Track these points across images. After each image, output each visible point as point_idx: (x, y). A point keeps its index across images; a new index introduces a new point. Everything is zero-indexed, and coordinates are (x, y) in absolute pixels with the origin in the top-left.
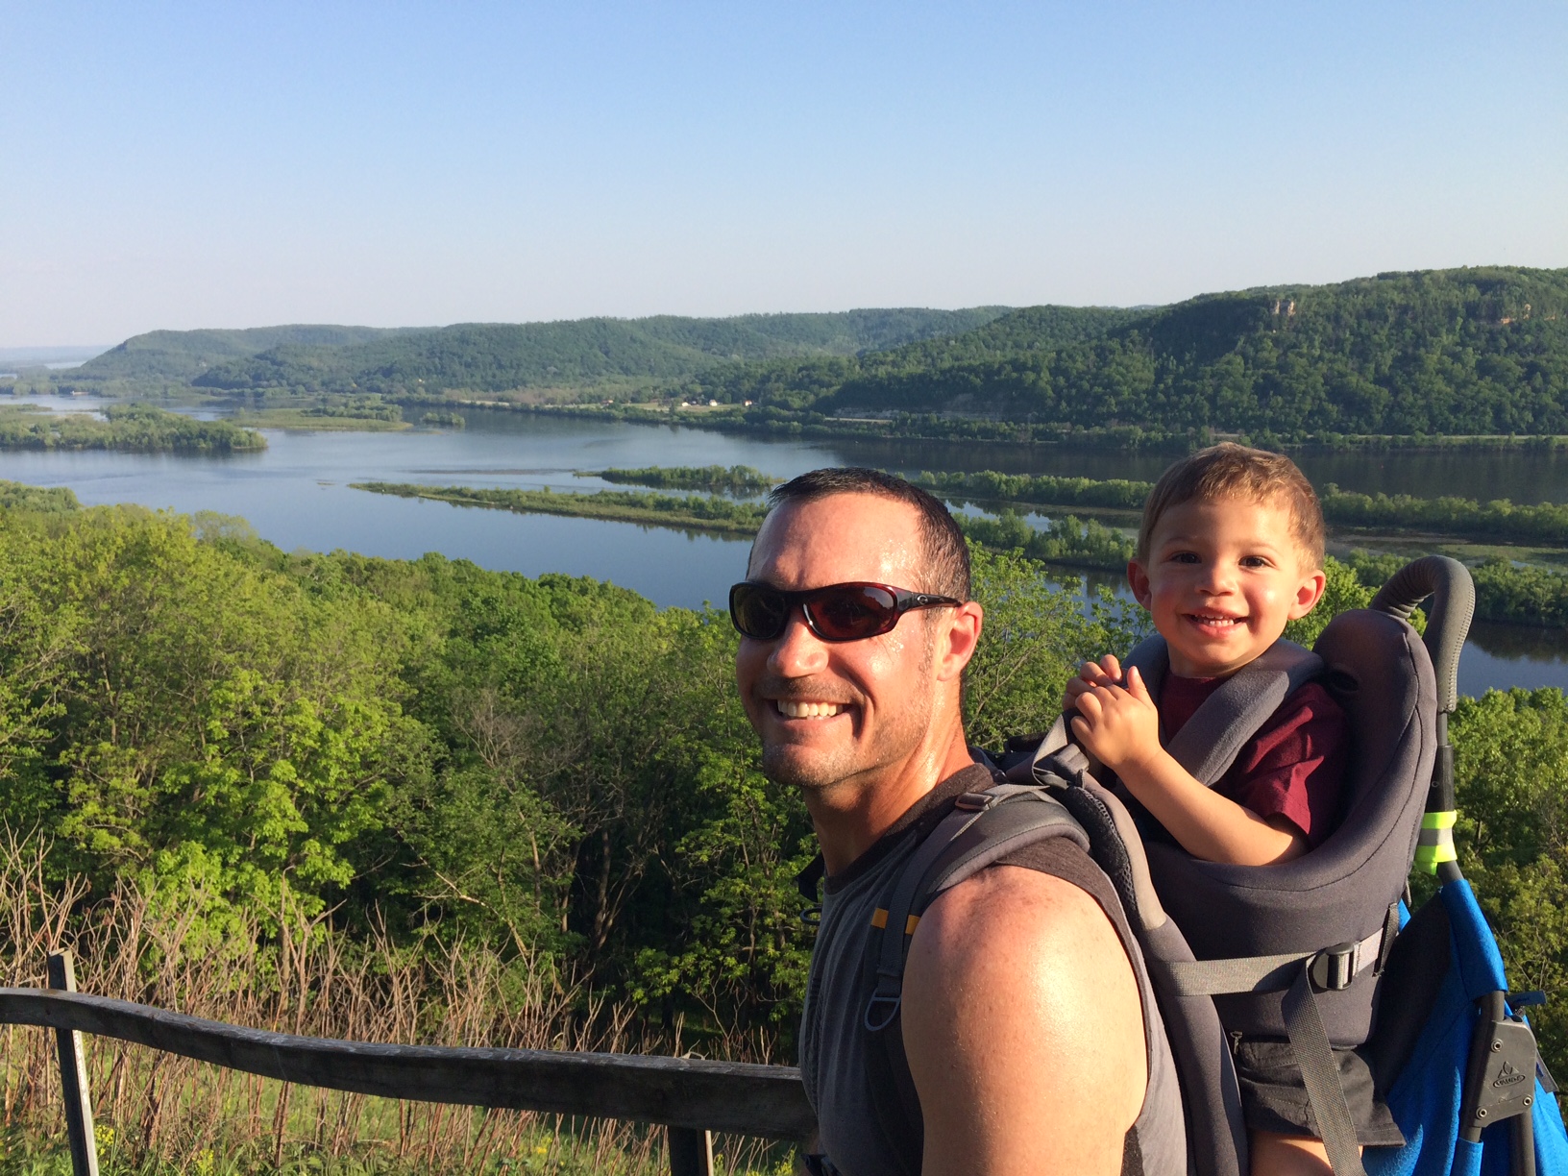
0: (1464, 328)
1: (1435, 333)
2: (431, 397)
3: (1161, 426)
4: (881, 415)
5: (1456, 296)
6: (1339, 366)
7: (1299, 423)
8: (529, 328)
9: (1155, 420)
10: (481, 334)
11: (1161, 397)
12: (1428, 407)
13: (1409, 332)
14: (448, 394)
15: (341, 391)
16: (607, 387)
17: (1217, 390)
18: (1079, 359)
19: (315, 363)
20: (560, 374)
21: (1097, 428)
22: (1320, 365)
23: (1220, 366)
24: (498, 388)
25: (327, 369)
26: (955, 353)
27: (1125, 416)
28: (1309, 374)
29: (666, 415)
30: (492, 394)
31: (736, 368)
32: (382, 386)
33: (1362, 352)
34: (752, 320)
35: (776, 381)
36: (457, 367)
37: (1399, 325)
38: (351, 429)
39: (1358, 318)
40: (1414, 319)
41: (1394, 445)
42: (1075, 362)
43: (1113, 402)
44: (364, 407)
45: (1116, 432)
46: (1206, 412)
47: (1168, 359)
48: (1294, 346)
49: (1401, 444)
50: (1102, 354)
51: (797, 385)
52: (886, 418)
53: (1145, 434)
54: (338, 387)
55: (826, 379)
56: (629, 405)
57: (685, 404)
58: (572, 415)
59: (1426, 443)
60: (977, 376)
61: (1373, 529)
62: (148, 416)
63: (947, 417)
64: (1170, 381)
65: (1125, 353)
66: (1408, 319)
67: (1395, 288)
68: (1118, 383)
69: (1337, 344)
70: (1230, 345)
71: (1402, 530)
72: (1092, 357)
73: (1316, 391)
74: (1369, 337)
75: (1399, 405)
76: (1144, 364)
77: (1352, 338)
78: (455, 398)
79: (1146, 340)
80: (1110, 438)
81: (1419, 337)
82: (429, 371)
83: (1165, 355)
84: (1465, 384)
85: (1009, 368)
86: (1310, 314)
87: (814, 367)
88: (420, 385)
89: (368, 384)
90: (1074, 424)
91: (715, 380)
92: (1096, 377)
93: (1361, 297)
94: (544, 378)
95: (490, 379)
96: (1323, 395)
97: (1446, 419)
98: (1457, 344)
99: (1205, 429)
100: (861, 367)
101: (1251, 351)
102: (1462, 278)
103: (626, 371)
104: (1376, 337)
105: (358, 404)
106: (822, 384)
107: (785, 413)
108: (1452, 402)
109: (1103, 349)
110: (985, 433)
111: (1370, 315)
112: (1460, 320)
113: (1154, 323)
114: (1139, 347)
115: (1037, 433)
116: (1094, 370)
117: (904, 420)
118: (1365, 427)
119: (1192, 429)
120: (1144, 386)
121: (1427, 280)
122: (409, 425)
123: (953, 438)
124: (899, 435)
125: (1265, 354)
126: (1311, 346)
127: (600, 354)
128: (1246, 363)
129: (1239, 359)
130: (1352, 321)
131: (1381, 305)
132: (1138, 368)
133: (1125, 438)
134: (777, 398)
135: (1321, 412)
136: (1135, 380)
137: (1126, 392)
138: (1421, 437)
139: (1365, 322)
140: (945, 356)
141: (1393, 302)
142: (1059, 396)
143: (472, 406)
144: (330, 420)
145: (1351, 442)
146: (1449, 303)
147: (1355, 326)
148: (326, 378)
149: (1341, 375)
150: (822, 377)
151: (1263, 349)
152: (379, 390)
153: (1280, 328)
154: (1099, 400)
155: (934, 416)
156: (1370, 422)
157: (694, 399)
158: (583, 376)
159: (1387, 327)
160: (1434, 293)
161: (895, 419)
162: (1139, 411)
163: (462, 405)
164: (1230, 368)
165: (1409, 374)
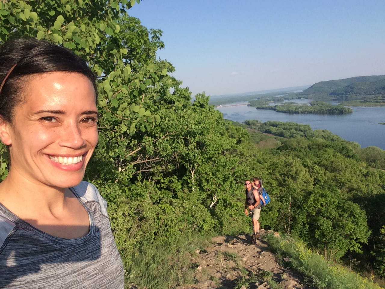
19: (362, 87)
25: (365, 89)
32: (382, 92)
44: (377, 99)
54: (369, 93)
62: (321, 104)
89: (378, 92)
144: (369, 103)
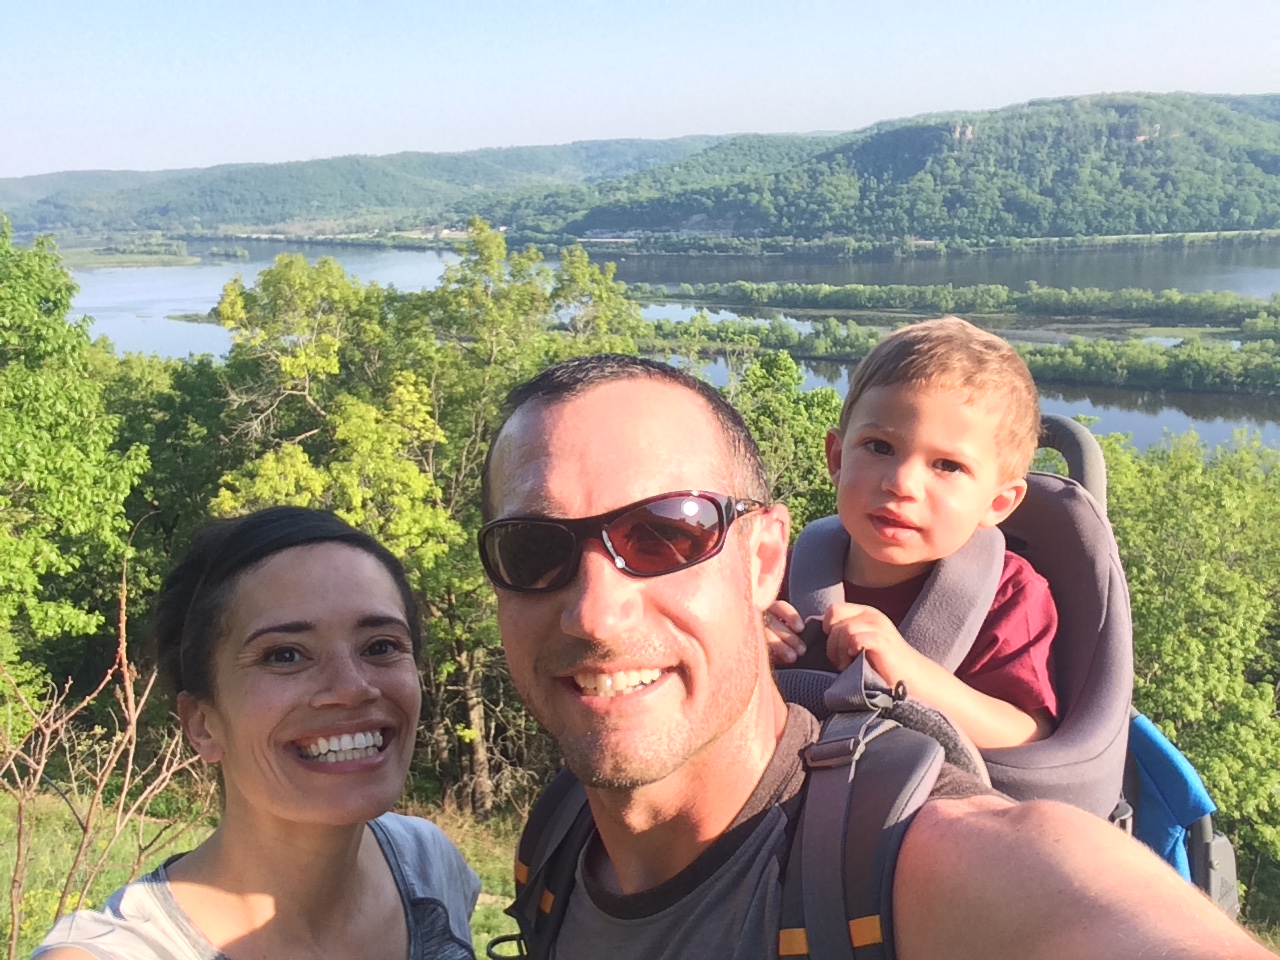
0: (1108, 146)
1: (1085, 151)
2: (208, 233)
3: (870, 237)
4: (626, 235)
5: (1101, 120)
6: (1011, 181)
7: (982, 230)
8: (289, 166)
9: (863, 232)
10: (246, 173)
11: (868, 212)
12: (1084, 213)
13: (1064, 151)
14: (224, 229)
15: (123, 230)
16: (369, 218)
17: (913, 204)
18: (794, 180)
19: (94, 205)
20: (323, 207)
21: (816, 240)
22: (995, 180)
23: (914, 183)
24: (267, 222)
25: (106, 211)
26: (681, 178)
27: (838, 229)
28: (988, 189)
29: (432, 242)
30: (265, 228)
31: (485, 197)
32: (160, 224)
33: (1028, 169)
34: (487, 153)
35: (526, 208)
36: (227, 205)
37: (1056, 144)
38: (145, 264)
39: (1023, 139)
40: (1068, 139)
41: (1060, 245)
42: (791, 183)
43: (827, 216)
44: (150, 244)
45: (833, 243)
46: (906, 223)
47: (869, 178)
48: (973, 165)
49: (1066, 245)
50: (813, 175)
51: (545, 211)
52: (630, 237)
53: (857, 244)
54: (119, 227)
55: (571, 204)
56: (394, 233)
57: (446, 232)
58: (344, 244)
59: (1086, 243)
60: (708, 198)
61: (1069, 318)
63: (684, 235)
64: (873, 198)
65: (832, 174)
66: (1063, 139)
67: (1050, 113)
68: (830, 201)
69: (1007, 162)
70: (921, 165)
71: (1094, 318)
72: (805, 178)
73: (994, 202)
74: (1032, 155)
75: (1062, 212)
76: (850, 183)
77: (1019, 157)
78: (229, 233)
79: (850, 163)
80: (828, 248)
81: (1072, 154)
82: (202, 209)
83: (866, 175)
84: (1112, 193)
85: (736, 190)
86: (984, 137)
87: (557, 194)
88: (195, 222)
89: (147, 223)
90: (796, 237)
91: (468, 208)
92: (810, 195)
93: (1024, 121)
94: (309, 211)
95: (259, 214)
96: (1000, 206)
97: (1100, 222)
98: (1102, 160)
99: (907, 237)
100: (600, 193)
101: (938, 170)
102: (1105, 104)
103: (382, 202)
104: (1038, 155)
105: (144, 241)
106: (568, 210)
107: (540, 236)
108: (1103, 208)
109: (814, 172)
110: (720, 247)
111: (1032, 137)
112: (1104, 139)
113: (855, 147)
114: (844, 169)
115: (765, 247)
116: (809, 190)
117: (648, 239)
118: (1034, 232)
119: (895, 239)
120: (852, 203)
121: (1076, 105)
122: (198, 260)
123: (693, 253)
124: (645, 253)
125: (950, 172)
126: (987, 164)
127: (357, 188)
128: (935, 180)
129: (929, 177)
130: (1019, 143)
131: (1041, 128)
132: (844, 187)
133: (841, 248)
134: (530, 223)
135: (999, 220)
136: (843, 197)
137: (837, 209)
138: (1081, 239)
139: (1028, 143)
140: (672, 181)
141: (1050, 125)
142: (781, 216)
143: (248, 239)
144: (125, 258)
145: (1026, 245)
146: (1095, 125)
147: (1021, 146)
148: (107, 219)
149: (1014, 188)
150: (567, 204)
151: (948, 168)
152: (158, 228)
153: (961, 150)
154: (815, 216)
155: (673, 234)
156: (1039, 228)
157: (452, 227)
158: (343, 208)
159: (1046, 147)
160: (1083, 117)
161: (640, 239)
162: (850, 224)
163: (238, 239)
164: (922, 185)
165: (1067, 185)
